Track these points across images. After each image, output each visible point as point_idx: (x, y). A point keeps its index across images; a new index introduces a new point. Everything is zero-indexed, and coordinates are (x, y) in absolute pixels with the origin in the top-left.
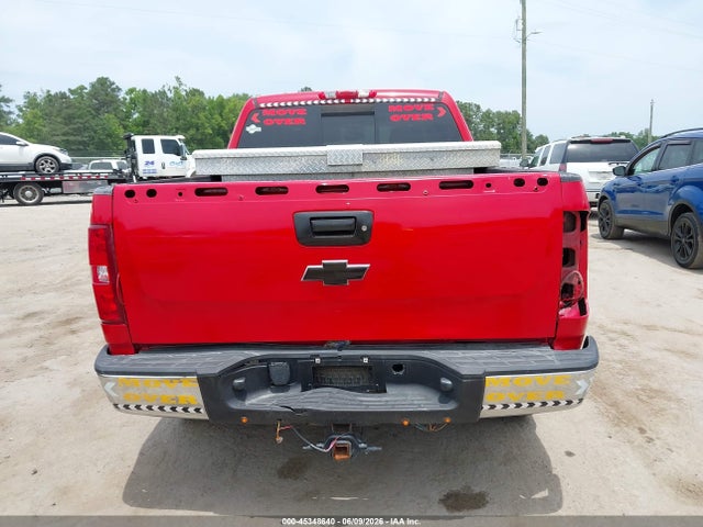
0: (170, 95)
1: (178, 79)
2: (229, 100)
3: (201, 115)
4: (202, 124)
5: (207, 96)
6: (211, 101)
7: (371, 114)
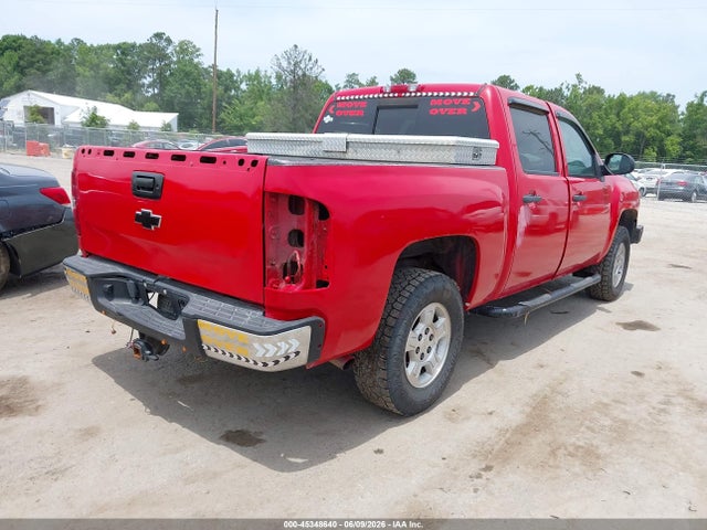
0: (567, 93)
1: (578, 76)
2: (631, 98)
3: (595, 115)
4: (594, 124)
5: (606, 94)
6: (610, 99)
7: (416, 107)
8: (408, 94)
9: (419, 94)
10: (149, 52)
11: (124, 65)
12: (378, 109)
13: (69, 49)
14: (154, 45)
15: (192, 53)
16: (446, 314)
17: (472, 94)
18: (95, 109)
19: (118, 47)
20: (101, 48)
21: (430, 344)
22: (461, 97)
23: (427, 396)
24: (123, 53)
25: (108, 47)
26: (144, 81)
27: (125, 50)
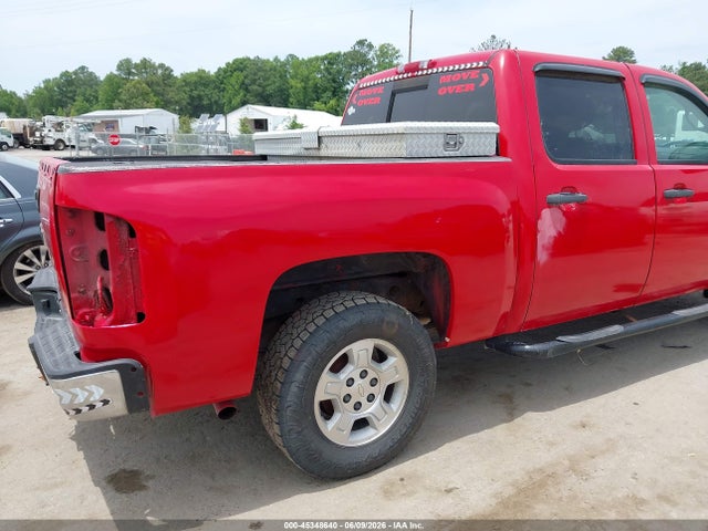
7: (425, 87)
8: (420, 73)
9: (430, 71)
10: (353, 59)
11: (330, 74)
12: (393, 95)
13: (284, 65)
14: (358, 51)
15: (392, 55)
16: (397, 352)
17: (481, 64)
18: (296, 117)
19: (325, 58)
20: (310, 60)
21: (373, 390)
22: (470, 69)
23: (363, 458)
24: (329, 63)
25: (317, 59)
26: (349, 87)
27: (332, 59)
